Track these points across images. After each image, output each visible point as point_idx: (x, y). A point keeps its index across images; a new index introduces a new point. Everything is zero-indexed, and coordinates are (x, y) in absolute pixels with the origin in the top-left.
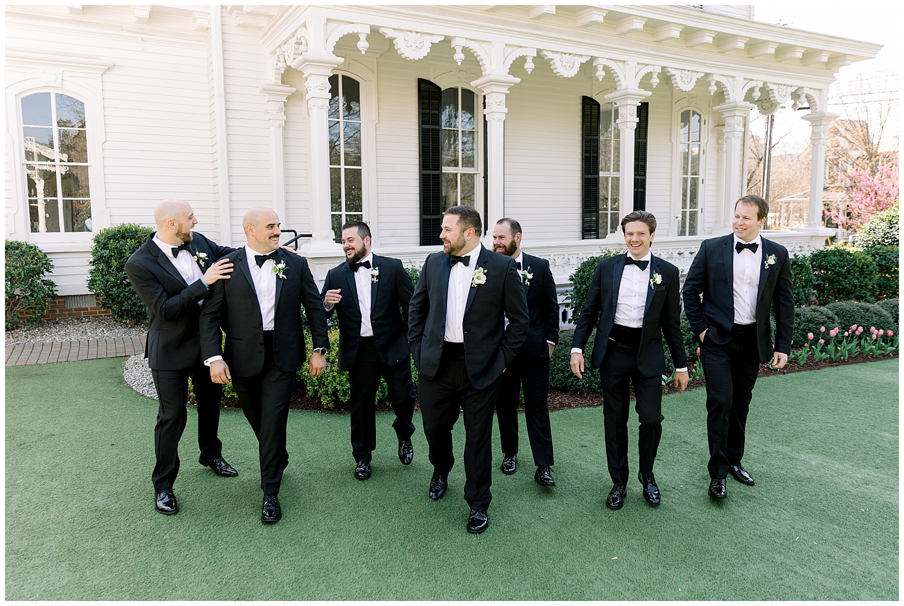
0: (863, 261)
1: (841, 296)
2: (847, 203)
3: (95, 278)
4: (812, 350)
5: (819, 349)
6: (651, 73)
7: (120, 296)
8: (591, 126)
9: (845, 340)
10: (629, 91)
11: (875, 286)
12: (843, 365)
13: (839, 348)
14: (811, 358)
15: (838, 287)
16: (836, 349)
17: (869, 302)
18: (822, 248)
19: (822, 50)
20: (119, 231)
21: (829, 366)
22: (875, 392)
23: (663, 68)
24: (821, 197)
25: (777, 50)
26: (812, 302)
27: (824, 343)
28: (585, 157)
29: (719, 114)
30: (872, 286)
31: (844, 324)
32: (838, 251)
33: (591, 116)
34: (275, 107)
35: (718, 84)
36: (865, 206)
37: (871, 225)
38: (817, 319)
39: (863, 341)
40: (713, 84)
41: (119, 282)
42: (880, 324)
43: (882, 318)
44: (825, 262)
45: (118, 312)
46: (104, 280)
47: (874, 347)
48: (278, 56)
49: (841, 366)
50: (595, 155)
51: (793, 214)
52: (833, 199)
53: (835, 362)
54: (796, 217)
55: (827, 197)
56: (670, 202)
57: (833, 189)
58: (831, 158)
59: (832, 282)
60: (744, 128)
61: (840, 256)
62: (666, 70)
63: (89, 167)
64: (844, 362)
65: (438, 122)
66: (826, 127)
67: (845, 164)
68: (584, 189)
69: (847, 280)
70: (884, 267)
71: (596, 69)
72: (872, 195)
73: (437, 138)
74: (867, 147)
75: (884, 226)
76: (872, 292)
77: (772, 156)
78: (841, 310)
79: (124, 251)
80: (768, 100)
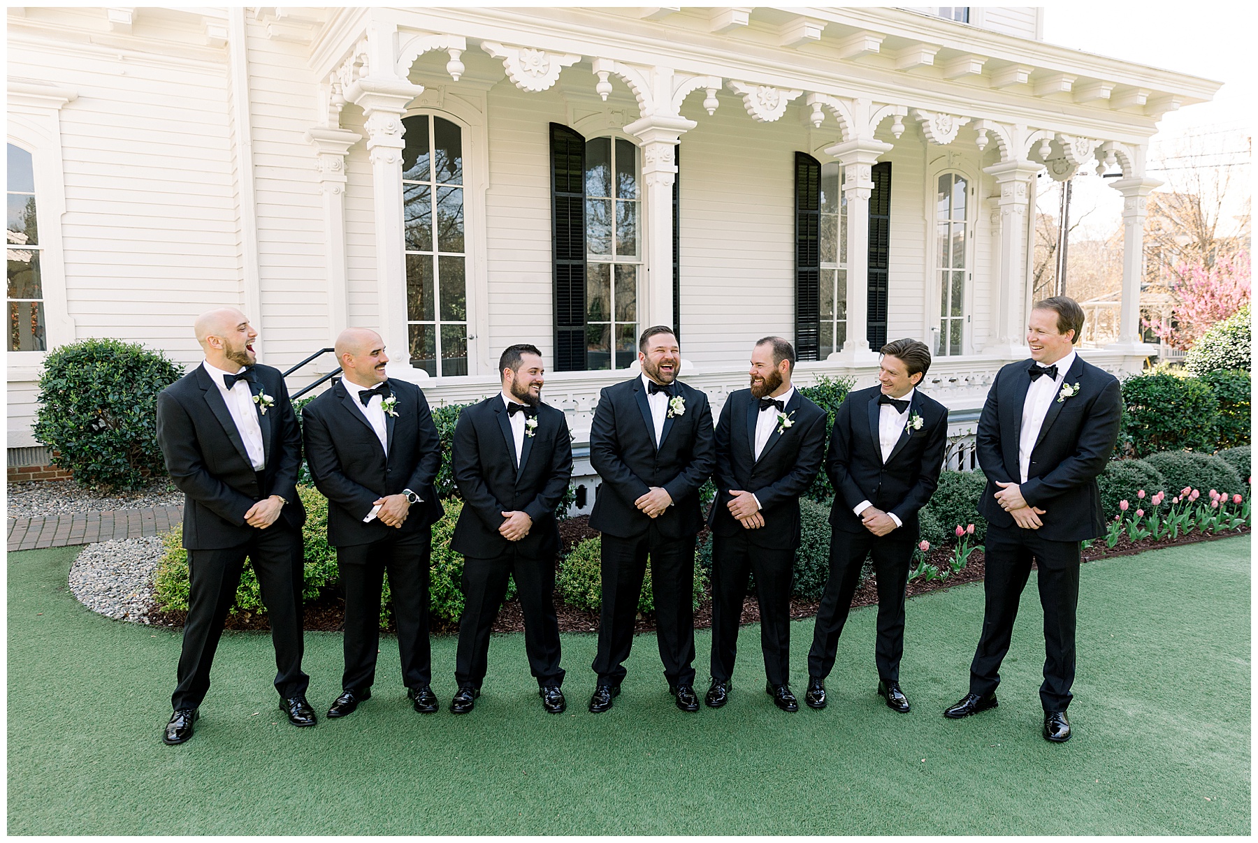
0: (1198, 392)
1: (1167, 443)
2: (1173, 309)
3: (45, 422)
4: (1126, 524)
5: (1136, 523)
6: (892, 116)
7: (84, 450)
8: (807, 196)
9: (1173, 510)
10: (860, 142)
11: (1215, 428)
12: (1170, 546)
13: (1164, 522)
14: (1124, 537)
15: (1163, 429)
16: (1161, 522)
17: (1206, 452)
18: (1139, 374)
19: (1138, 88)
20: (84, 350)
21: (1151, 549)
22: (1218, 590)
23: (910, 110)
24: (1138, 300)
25: (1075, 87)
26: (1125, 451)
27: (1144, 515)
28: (799, 240)
29: (993, 178)
30: (1210, 429)
31: (1172, 485)
32: (1163, 377)
33: (808, 180)
34: (329, 164)
35: (990, 134)
36: (1197, 313)
37: (1208, 340)
38: (1133, 479)
39: (1198, 510)
40: (983, 134)
41: (82, 427)
42: (1222, 485)
43: (1226, 475)
44: (1144, 393)
45: (81, 475)
46: (59, 425)
47: (1215, 518)
48: (333, 85)
49: (1168, 548)
50: (814, 238)
51: (1098, 324)
52: (1153, 304)
53: (1159, 542)
54: (1102, 328)
55: (1146, 300)
56: (924, 306)
57: (1154, 290)
58: (1150, 246)
59: (1153, 422)
60: (1027, 200)
61: (1166, 384)
62: (914, 112)
63: (40, 252)
64: (1171, 543)
65: (580, 188)
66: (1144, 199)
67: (1169, 254)
68: (798, 287)
69: (1175, 420)
70: (1227, 401)
71: (810, 110)
72: (1207, 297)
73: (578, 211)
74: (1199, 231)
75: (1226, 341)
76: (1210, 437)
77: (1069, 243)
78: (1167, 464)
79: (91, 380)
80: (1062, 159)
